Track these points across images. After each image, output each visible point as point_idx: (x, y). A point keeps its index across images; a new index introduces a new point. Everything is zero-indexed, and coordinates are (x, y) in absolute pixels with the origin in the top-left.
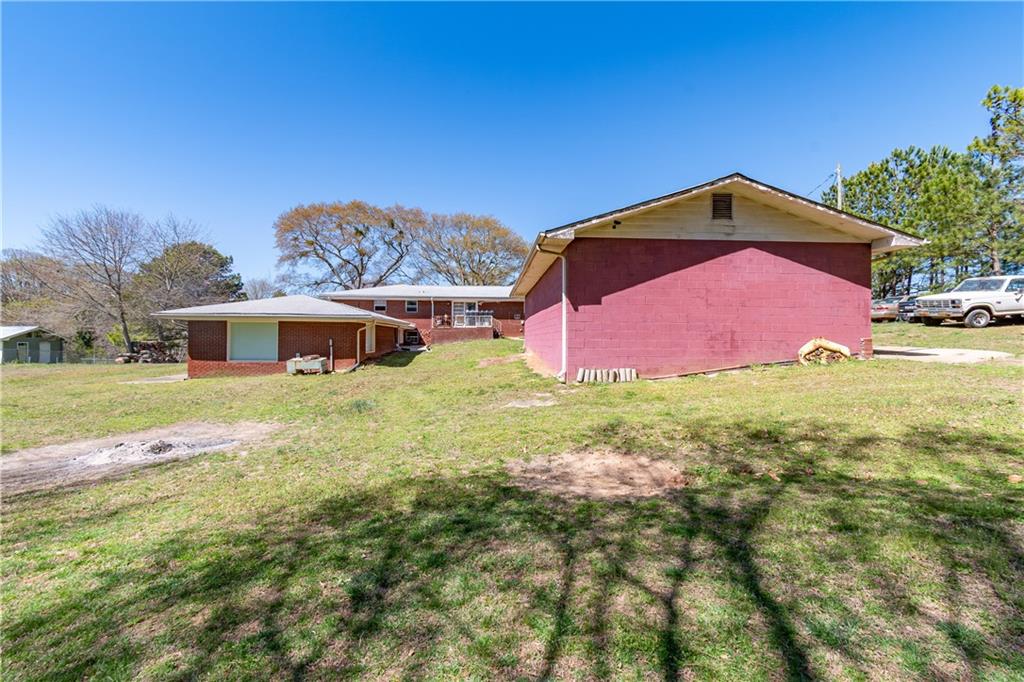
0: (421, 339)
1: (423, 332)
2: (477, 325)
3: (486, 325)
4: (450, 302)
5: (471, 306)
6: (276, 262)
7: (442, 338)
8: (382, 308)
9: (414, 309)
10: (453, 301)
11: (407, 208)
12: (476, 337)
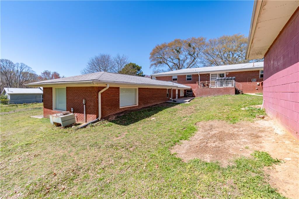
0: (193, 94)
1: (194, 90)
2: (224, 86)
3: (230, 86)
4: (209, 74)
5: (222, 75)
6: (150, 66)
7: (202, 94)
8: (176, 80)
9: (190, 79)
10: (211, 73)
11: (197, 38)
12: (223, 93)
